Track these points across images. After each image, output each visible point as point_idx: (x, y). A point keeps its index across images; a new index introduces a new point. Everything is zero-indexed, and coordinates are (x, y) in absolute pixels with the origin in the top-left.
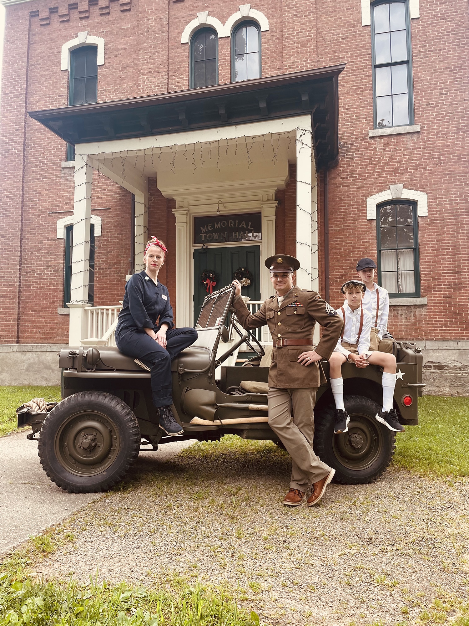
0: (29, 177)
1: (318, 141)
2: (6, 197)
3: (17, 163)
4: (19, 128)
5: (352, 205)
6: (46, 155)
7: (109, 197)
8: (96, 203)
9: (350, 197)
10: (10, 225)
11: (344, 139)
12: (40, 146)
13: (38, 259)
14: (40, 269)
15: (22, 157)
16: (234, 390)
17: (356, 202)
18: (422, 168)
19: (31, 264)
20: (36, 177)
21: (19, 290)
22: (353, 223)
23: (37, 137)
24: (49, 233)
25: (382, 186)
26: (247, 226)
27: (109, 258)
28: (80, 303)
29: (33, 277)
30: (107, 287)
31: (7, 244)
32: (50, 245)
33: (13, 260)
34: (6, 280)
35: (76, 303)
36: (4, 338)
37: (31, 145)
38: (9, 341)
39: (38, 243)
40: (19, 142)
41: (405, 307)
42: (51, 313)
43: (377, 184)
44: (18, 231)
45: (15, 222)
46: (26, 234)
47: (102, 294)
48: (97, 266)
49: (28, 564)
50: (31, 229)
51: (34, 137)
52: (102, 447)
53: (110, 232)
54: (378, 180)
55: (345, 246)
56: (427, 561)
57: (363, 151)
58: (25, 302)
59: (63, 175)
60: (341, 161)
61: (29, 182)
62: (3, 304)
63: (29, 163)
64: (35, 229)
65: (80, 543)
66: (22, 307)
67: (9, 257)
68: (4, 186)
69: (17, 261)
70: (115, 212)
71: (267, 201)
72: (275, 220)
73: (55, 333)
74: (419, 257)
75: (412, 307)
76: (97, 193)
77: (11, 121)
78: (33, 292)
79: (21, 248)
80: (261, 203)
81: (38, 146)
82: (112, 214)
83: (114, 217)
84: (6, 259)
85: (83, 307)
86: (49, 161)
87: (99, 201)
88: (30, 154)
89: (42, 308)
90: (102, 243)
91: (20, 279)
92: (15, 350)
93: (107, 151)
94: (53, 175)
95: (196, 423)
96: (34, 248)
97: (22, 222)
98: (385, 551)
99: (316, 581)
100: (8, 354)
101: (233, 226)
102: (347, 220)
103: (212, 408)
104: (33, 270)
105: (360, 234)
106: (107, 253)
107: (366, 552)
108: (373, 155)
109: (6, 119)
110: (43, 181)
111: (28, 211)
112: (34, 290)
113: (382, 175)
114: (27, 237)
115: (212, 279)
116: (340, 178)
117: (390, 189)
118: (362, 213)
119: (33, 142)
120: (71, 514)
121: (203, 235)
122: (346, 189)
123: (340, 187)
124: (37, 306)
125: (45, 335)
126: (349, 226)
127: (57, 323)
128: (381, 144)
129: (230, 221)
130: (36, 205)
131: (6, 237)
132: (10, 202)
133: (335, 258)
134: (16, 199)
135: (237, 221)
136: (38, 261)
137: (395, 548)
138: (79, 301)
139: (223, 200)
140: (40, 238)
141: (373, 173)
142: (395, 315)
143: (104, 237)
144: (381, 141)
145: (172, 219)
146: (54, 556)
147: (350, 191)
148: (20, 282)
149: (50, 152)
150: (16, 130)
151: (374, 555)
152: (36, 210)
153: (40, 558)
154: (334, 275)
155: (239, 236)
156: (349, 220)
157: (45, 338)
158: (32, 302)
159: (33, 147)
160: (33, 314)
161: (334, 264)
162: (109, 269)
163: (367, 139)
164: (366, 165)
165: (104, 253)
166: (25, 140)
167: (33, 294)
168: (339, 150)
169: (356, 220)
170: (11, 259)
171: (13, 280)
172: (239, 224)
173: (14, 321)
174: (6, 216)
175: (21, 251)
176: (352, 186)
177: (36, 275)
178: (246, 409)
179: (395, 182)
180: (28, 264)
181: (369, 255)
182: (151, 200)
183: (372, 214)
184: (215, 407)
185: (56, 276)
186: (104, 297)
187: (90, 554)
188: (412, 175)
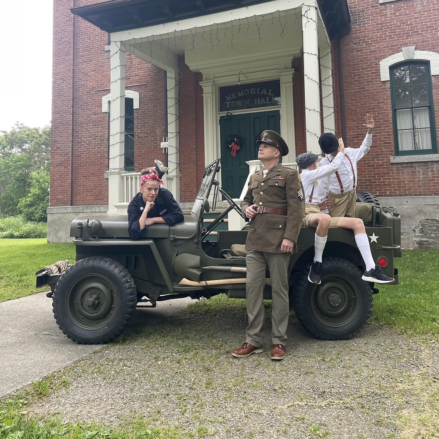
0: (79, 61)
1: (327, 13)
2: (60, 79)
3: (68, 49)
4: (69, 19)
5: (366, 68)
6: (92, 41)
7: (145, 74)
8: (134, 80)
9: (364, 61)
10: (63, 103)
11: (356, 7)
12: (86, 34)
13: (87, 131)
14: (88, 140)
15: (72, 44)
16: (226, 252)
17: (369, 65)
18: (433, 29)
19: (81, 136)
20: (84, 60)
21: (72, 158)
22: (367, 85)
23: (84, 26)
24: (96, 108)
25: (394, 49)
26: (268, 92)
27: (146, 127)
28: (117, 170)
29: (83, 147)
30: (145, 153)
31: (62, 119)
32: (97, 118)
33: (66, 133)
34: (62, 150)
35: (113, 171)
36: (60, 201)
37: (79, 33)
38: (65, 204)
39: (87, 118)
40: (69, 31)
41: (423, 164)
42: (98, 178)
43: (389, 47)
44: (70, 108)
45: (68, 100)
46: (77, 110)
47: (141, 160)
48: (136, 136)
49: (25, 404)
50: (81, 106)
51: (81, 26)
52: (104, 304)
53: (146, 105)
54: (390, 44)
55: (360, 107)
56: (366, 414)
57: (374, 17)
58: (78, 169)
59: (106, 57)
60: (354, 28)
61: (78, 65)
62: (59, 172)
63: (78, 49)
64: (84, 105)
65: (73, 388)
66: (75, 173)
67: (63, 130)
68: (58, 69)
69: (69, 134)
70: (150, 87)
71: (284, 69)
72: (293, 86)
73: (102, 195)
74: (434, 114)
75: (429, 164)
76: (135, 71)
77: (62, 14)
78: (83, 160)
79: (73, 123)
80: (279, 71)
81: (85, 34)
82: (148, 89)
83: (150, 91)
84: (60, 133)
85: (119, 173)
86: (94, 46)
87: (137, 78)
88: (79, 41)
89: (92, 174)
90: (140, 114)
91: (72, 149)
92: (69, 211)
93: (137, 37)
94: (98, 58)
95: (184, 284)
96: (83, 122)
97: (73, 100)
98: (331, 404)
99: (257, 429)
100: (63, 215)
101: (254, 93)
102: (361, 83)
103: (198, 271)
104: (83, 141)
105: (375, 95)
106: (145, 123)
107: (313, 404)
108: (384, 21)
109: (59, 13)
110: (90, 63)
111: (78, 90)
112: (84, 158)
113: (394, 38)
114: (78, 112)
115: (236, 144)
116: (353, 44)
117: (402, 51)
118: (375, 76)
119: (81, 30)
120: (72, 363)
121: (228, 103)
122: (359, 53)
123: (353, 52)
124: (87, 172)
125: (94, 198)
126: (363, 88)
127: (104, 186)
128: (391, 9)
129: (252, 89)
130: (85, 85)
131: (61, 113)
132: (64, 83)
133: (351, 119)
134: (68, 80)
135: (258, 89)
136: (87, 133)
137: (342, 402)
138: (116, 169)
139: (244, 71)
140: (89, 113)
141: (385, 37)
142: (412, 172)
143: (141, 110)
144: (391, 6)
145: (200, 90)
146: (48, 398)
147: (363, 56)
148: (72, 152)
149: (95, 38)
150: (67, 21)
151: (320, 407)
152: (85, 89)
153: (36, 400)
154: (351, 135)
155: (260, 103)
156: (364, 83)
157: (94, 200)
158: (83, 169)
159: (81, 35)
160: (84, 179)
161: (351, 124)
162: (147, 137)
163: (377, 6)
164: (378, 30)
165: (142, 123)
166: (74, 29)
167: (84, 162)
168: (351, 18)
169: (370, 82)
170: (65, 132)
171: (67, 150)
172: (260, 92)
173: (68, 186)
174: (60, 95)
175: (73, 125)
176: (365, 50)
177: (85, 145)
178: (229, 271)
179: (407, 44)
180: (79, 136)
181: (384, 115)
182: (181, 75)
183: (385, 76)
184: (200, 269)
185: (102, 145)
186: (143, 162)
187: (77, 397)
188: (424, 36)
